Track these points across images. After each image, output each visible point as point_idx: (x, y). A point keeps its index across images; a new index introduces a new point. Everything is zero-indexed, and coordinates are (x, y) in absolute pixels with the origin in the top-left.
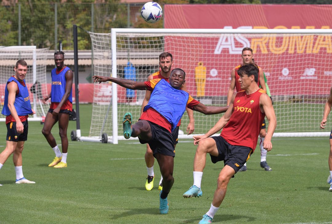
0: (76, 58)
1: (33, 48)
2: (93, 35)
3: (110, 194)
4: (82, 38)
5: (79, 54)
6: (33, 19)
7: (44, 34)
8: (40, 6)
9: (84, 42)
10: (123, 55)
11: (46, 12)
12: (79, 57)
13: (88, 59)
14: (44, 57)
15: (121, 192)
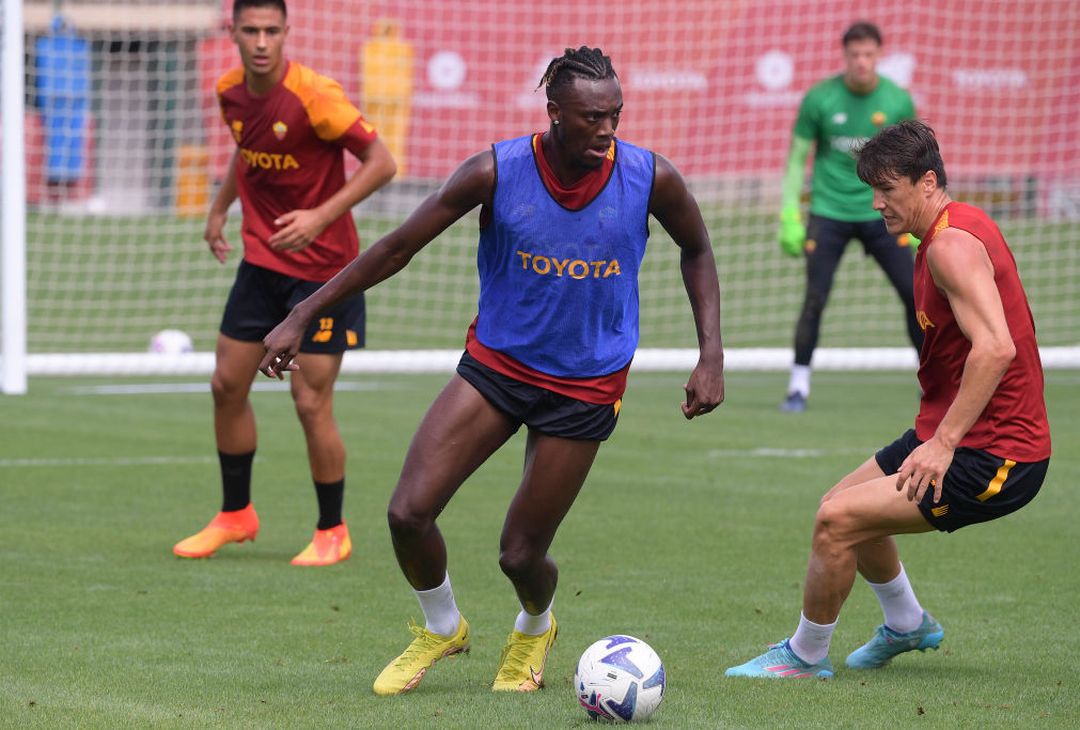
3: (9, 622)
15: (61, 613)
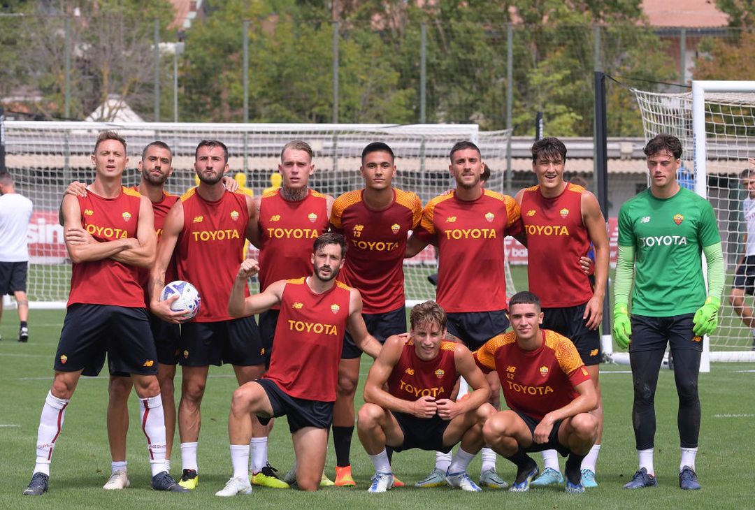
0: (602, 157)
1: (472, 129)
2: (643, 96)
4: (568, 107)
5: (609, 146)
6: (445, 63)
7: (471, 98)
8: (463, 35)
9: (572, 118)
10: (720, 151)
11: (478, 48)
12: (609, 154)
13: (585, 158)
14: (498, 153)
